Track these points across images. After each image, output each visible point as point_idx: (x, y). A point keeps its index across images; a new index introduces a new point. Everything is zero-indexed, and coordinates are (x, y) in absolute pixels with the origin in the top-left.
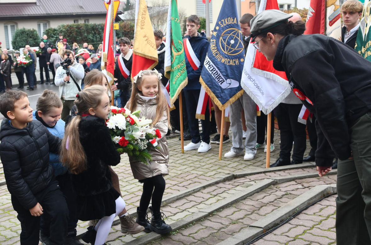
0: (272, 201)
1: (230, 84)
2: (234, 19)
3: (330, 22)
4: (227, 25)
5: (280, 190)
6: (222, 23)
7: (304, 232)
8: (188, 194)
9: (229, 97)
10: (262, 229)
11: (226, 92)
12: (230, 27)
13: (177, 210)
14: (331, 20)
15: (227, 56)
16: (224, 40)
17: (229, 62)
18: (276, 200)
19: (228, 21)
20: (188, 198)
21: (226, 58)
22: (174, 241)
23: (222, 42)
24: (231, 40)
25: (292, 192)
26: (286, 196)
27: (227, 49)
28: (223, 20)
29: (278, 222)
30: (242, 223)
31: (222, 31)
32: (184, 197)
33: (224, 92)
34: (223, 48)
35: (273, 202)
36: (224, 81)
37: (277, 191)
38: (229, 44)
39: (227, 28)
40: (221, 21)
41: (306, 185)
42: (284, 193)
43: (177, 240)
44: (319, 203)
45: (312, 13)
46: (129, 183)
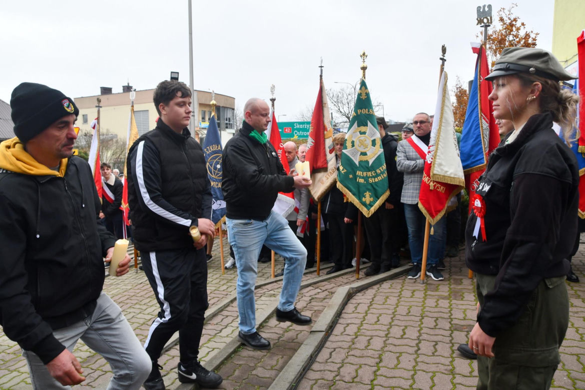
0: (305, 305)
1: (220, 205)
2: (218, 146)
3: (330, 151)
4: (213, 152)
5: (305, 296)
6: (207, 150)
7: (359, 329)
8: (221, 309)
9: (220, 217)
10: (324, 333)
11: (218, 212)
12: (215, 154)
13: (221, 327)
14: (331, 149)
15: (214, 180)
16: (211, 165)
17: (217, 185)
18: (307, 305)
19: (212, 148)
20: (222, 313)
21: (214, 181)
22: (244, 357)
23: (209, 168)
24: (217, 165)
25: (316, 296)
26: (312, 300)
27: (214, 174)
28: (208, 148)
29: (331, 324)
30: (294, 330)
31: (208, 157)
32: (218, 313)
33: (216, 213)
34: (211, 173)
35: (306, 307)
36: (214, 203)
37: (302, 297)
38: (215, 168)
39: (213, 154)
40: (206, 148)
41: (323, 289)
42: (310, 298)
43: (247, 356)
44: (349, 302)
45: (313, 142)
46: (148, 306)
